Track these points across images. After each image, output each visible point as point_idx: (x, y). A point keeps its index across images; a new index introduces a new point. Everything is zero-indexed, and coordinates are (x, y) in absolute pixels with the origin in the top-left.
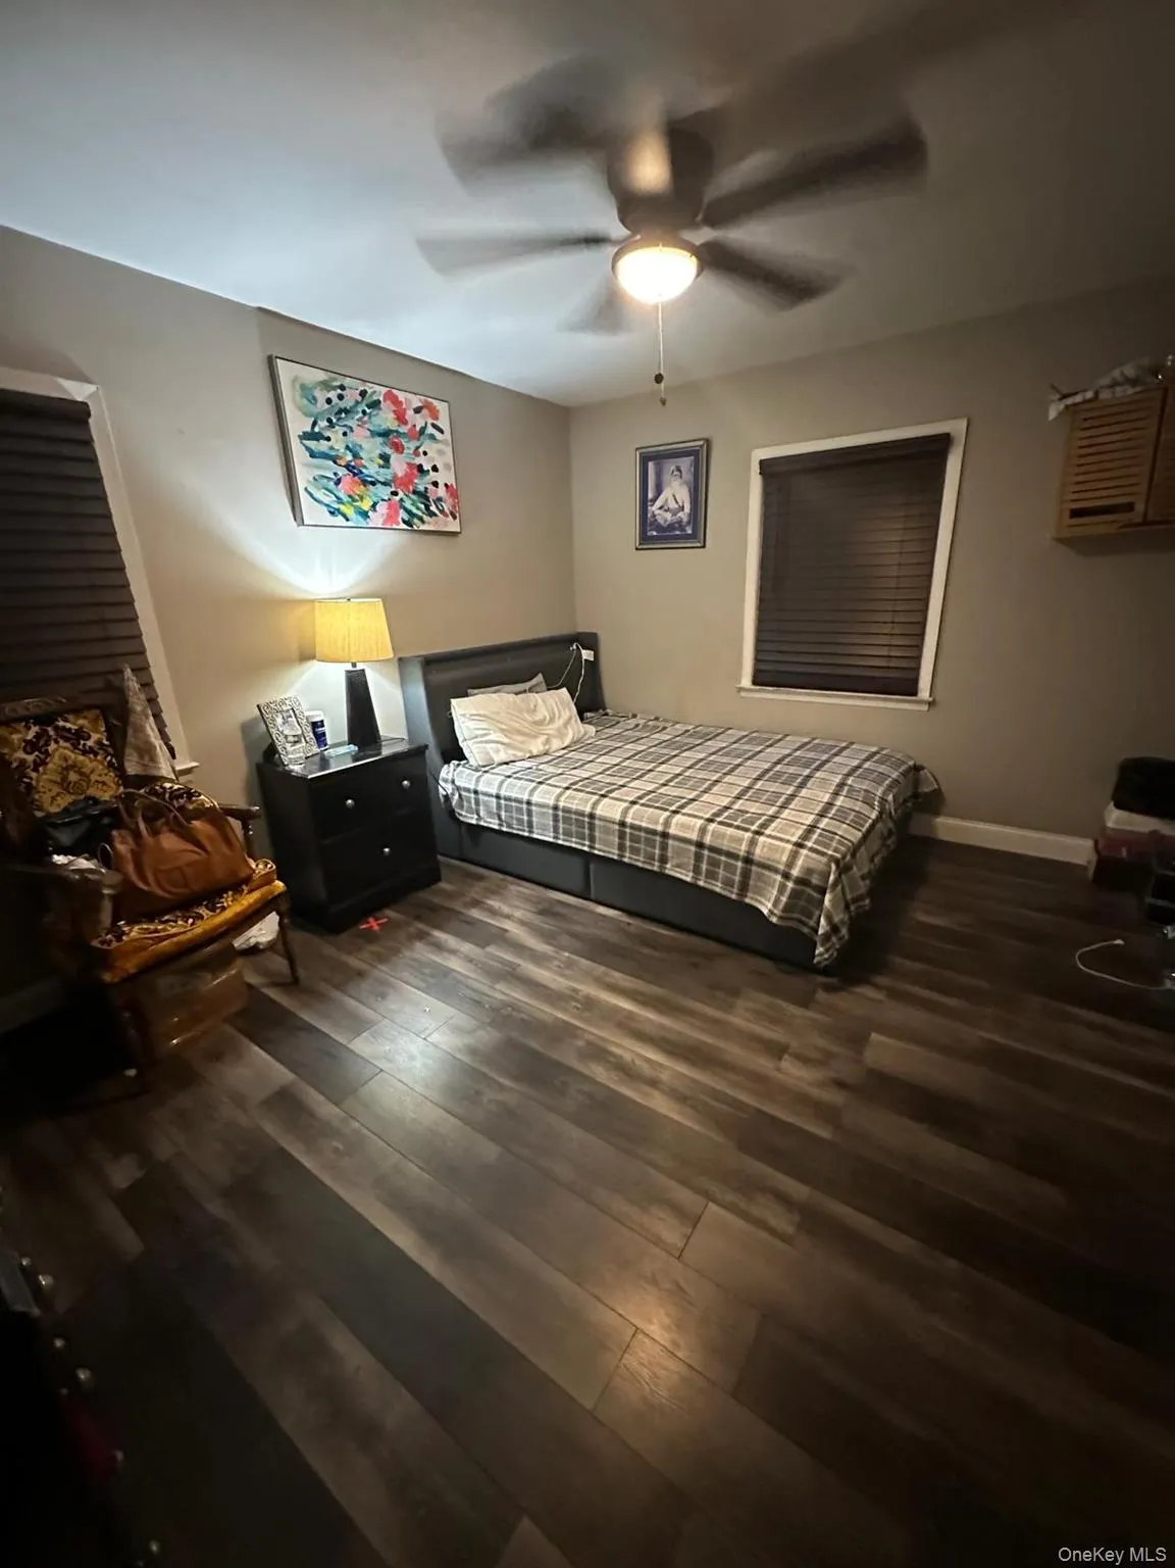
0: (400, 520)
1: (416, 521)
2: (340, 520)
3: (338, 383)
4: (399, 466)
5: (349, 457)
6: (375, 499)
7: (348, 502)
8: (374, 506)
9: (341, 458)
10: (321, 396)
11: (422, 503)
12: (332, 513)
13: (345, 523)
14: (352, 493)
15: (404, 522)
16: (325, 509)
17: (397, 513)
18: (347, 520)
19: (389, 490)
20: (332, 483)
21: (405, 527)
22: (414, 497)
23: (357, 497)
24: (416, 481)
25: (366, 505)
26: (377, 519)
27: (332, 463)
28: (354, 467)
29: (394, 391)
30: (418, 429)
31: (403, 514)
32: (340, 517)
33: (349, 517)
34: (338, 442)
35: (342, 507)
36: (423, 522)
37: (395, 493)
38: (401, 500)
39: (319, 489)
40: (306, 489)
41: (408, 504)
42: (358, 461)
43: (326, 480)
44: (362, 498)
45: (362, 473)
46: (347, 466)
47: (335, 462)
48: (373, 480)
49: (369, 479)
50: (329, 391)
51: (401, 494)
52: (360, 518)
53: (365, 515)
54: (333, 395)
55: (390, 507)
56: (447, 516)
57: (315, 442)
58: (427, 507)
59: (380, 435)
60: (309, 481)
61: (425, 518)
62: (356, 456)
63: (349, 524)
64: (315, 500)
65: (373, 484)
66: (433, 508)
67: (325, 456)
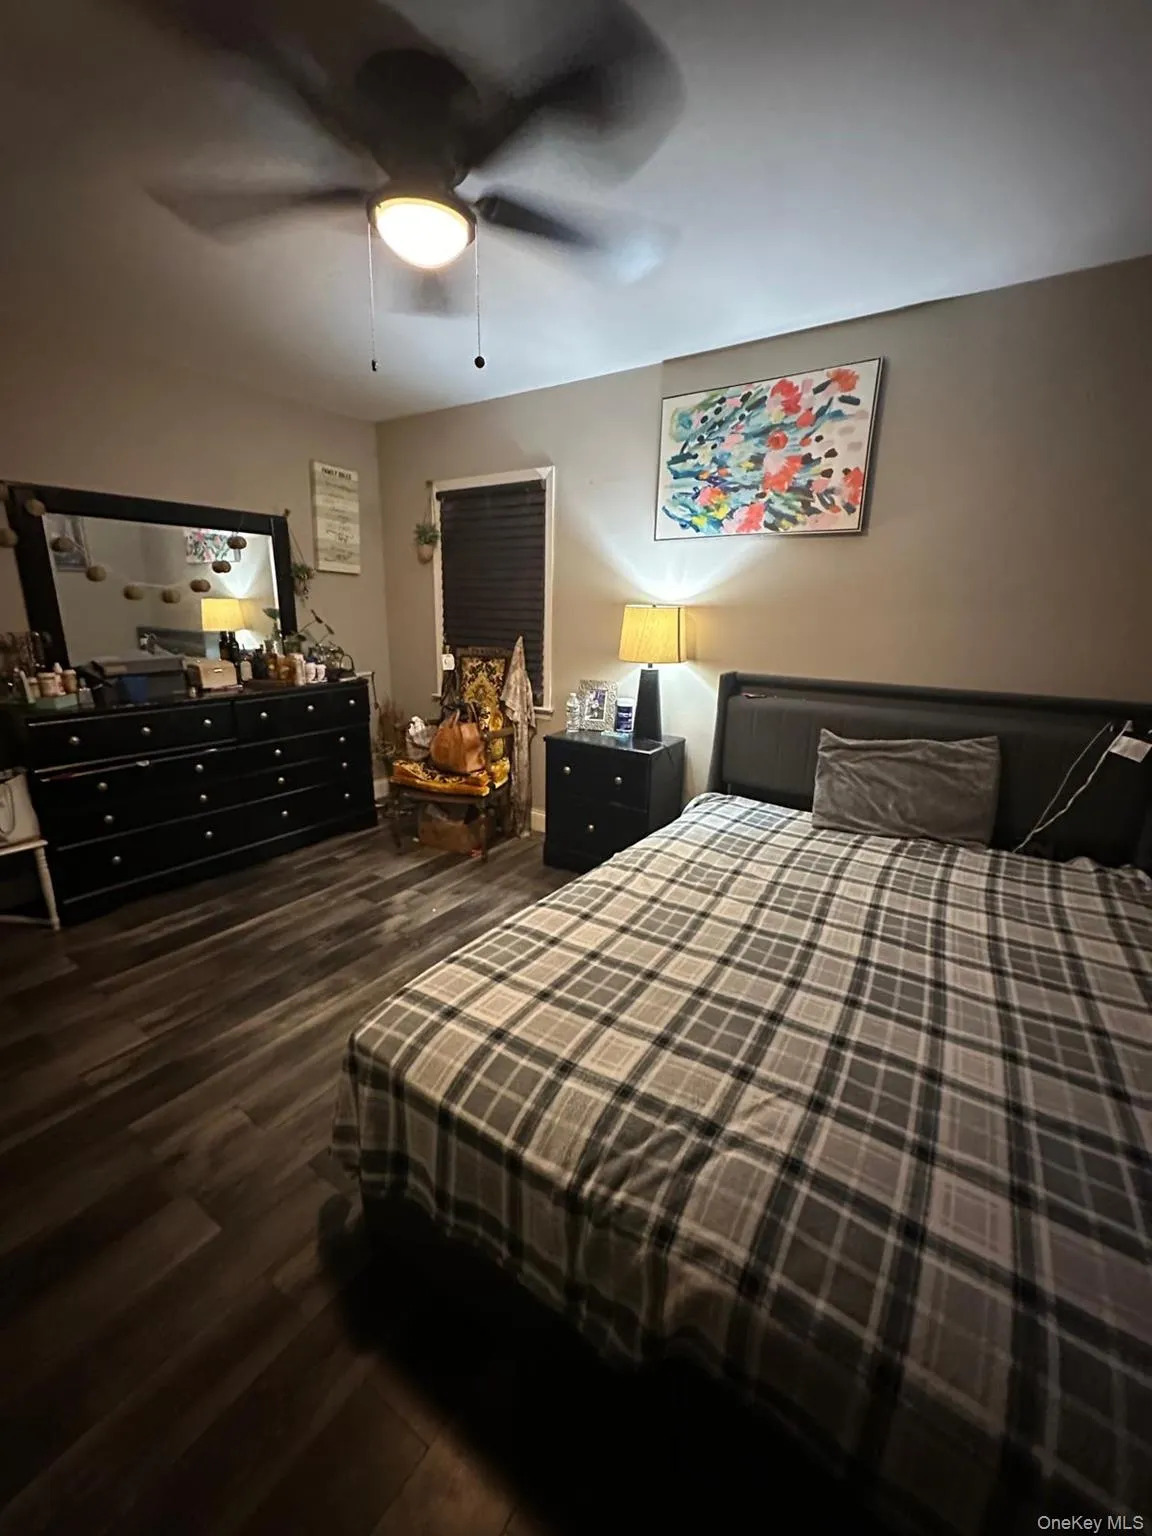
0: (762, 524)
1: (784, 522)
2: (691, 531)
3: (719, 397)
4: (774, 462)
5: (714, 468)
6: (733, 506)
7: (702, 514)
8: (730, 515)
9: (701, 472)
10: (696, 418)
11: (798, 500)
12: (683, 526)
13: (697, 535)
14: (709, 504)
15: (767, 525)
16: (678, 523)
17: (759, 516)
18: (698, 531)
19: (755, 492)
20: (689, 498)
21: (768, 531)
22: (788, 495)
23: (713, 508)
24: (796, 475)
25: (721, 514)
26: (730, 526)
27: (693, 479)
28: (716, 478)
29: (789, 379)
30: (814, 412)
31: (768, 517)
32: (691, 529)
33: (700, 527)
34: (705, 456)
35: (695, 520)
36: (794, 521)
37: (762, 495)
38: (770, 501)
39: (675, 506)
40: (664, 508)
41: (777, 505)
42: (723, 471)
43: (684, 497)
44: (718, 507)
45: (725, 481)
46: (709, 480)
47: (697, 478)
48: (736, 485)
49: (732, 486)
50: (706, 410)
51: (770, 494)
52: (712, 528)
53: (718, 523)
54: (710, 413)
55: (750, 512)
56: (839, 510)
57: (681, 464)
58: (806, 504)
59: (755, 435)
60: (668, 501)
61: (800, 517)
62: (721, 465)
63: (700, 534)
64: (670, 516)
65: (735, 490)
66: (816, 504)
67: (689, 474)
